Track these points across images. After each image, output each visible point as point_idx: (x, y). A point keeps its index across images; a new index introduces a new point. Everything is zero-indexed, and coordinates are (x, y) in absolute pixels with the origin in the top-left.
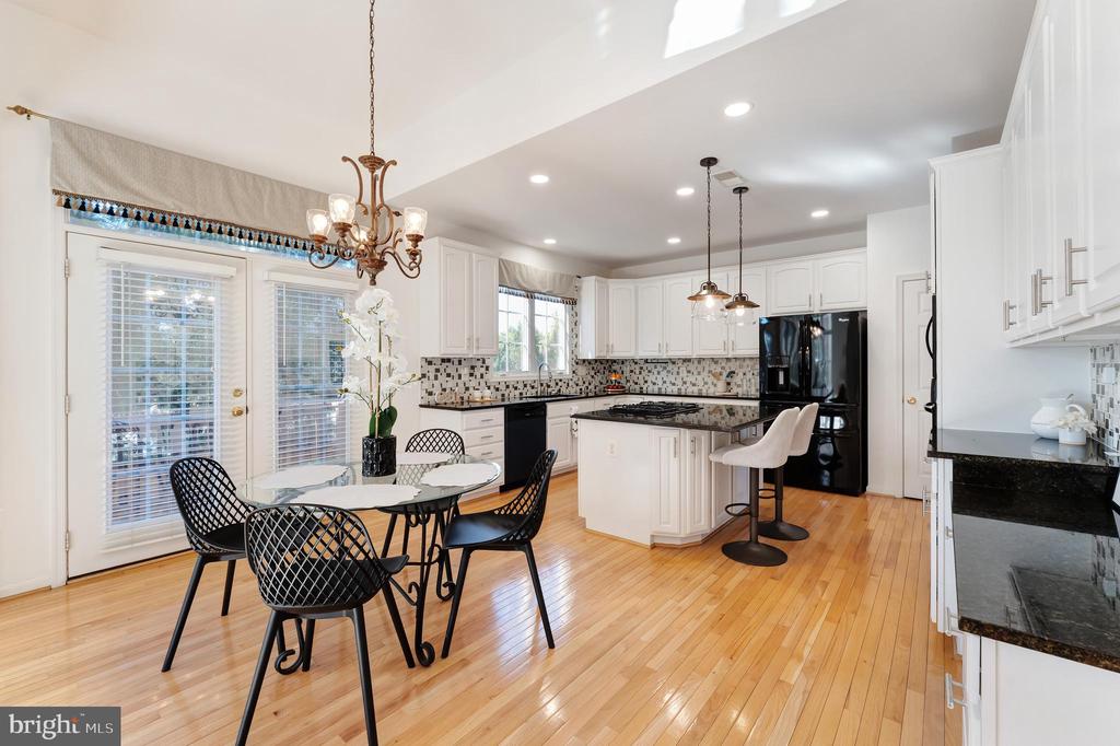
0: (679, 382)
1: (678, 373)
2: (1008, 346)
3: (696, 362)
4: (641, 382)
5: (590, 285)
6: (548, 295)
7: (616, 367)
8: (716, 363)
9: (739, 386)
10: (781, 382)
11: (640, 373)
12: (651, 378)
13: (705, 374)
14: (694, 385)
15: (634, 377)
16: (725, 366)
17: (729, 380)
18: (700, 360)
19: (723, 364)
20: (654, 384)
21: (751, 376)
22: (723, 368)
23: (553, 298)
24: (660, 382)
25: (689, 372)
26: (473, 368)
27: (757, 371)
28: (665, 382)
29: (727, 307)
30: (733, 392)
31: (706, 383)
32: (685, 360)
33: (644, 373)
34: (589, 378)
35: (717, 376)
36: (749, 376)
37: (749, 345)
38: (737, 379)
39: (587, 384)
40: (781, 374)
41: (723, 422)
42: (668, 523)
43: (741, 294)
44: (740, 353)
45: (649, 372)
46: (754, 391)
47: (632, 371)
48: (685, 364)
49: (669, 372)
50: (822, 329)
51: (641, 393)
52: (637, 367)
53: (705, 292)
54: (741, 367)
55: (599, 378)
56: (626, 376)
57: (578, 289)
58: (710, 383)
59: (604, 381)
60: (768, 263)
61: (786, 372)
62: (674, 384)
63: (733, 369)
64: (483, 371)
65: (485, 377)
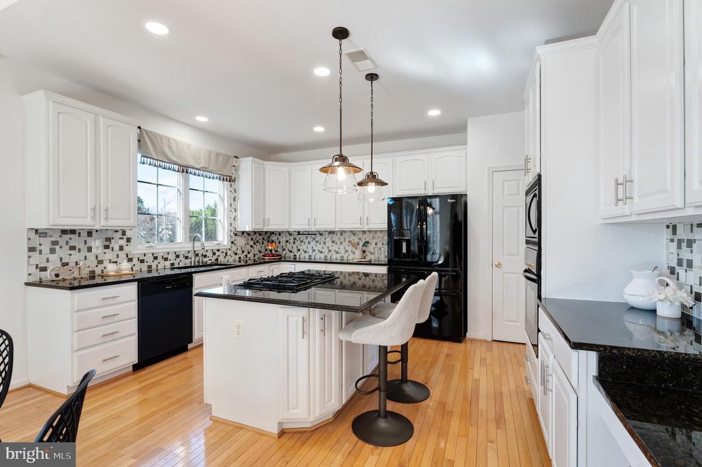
0: (325, 250)
1: (325, 243)
2: (602, 222)
3: (339, 234)
4: (295, 250)
5: (247, 165)
6: (204, 171)
7: (274, 238)
8: (355, 234)
9: (372, 253)
10: (404, 251)
11: (294, 243)
12: (303, 247)
13: (346, 243)
14: (337, 253)
15: (289, 246)
16: (362, 238)
17: (364, 248)
18: (342, 233)
19: (360, 236)
20: (306, 252)
21: (381, 246)
22: (360, 239)
23: (208, 174)
24: (310, 250)
25: (333, 242)
26: (108, 240)
27: (386, 241)
28: (314, 251)
29: (360, 184)
30: (368, 259)
31: (347, 251)
32: (330, 233)
33: (298, 243)
34: (249, 247)
35: (355, 245)
36: (380, 245)
37: (379, 220)
38: (371, 248)
39: (246, 253)
40: (404, 244)
41: (360, 282)
42: (296, 408)
43: (372, 173)
44: (373, 226)
45: (301, 242)
46: (384, 259)
47: (287, 241)
48: (331, 235)
49: (317, 242)
50: (433, 209)
51: (295, 261)
52: (292, 237)
53: (337, 163)
54: (374, 238)
55: (257, 247)
56: (283, 246)
57: (236, 168)
58: (350, 251)
59: (263, 250)
60: (395, 154)
61: (408, 242)
62: (321, 252)
63: (367, 240)
64: (123, 242)
65: (126, 249)
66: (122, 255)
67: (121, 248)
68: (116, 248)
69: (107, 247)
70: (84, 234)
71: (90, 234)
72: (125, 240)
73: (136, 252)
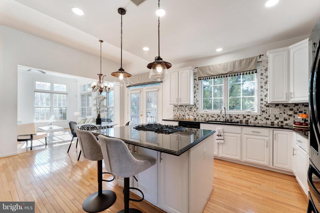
64: (195, 109)
65: (196, 111)
66: (195, 113)
67: (195, 111)
68: (193, 111)
69: (190, 111)
70: (185, 106)
71: (186, 106)
72: (196, 108)
73: (200, 113)
